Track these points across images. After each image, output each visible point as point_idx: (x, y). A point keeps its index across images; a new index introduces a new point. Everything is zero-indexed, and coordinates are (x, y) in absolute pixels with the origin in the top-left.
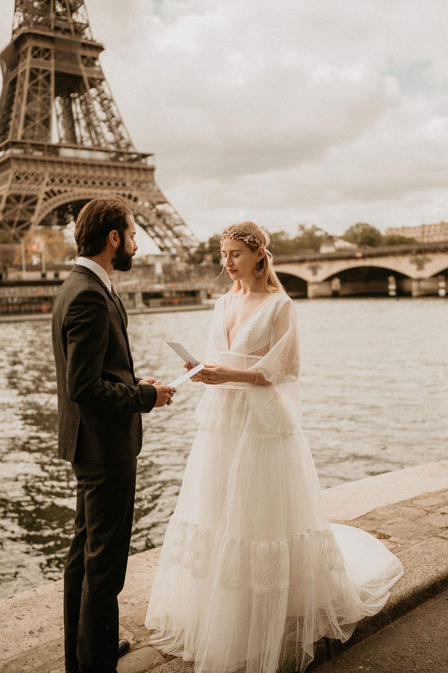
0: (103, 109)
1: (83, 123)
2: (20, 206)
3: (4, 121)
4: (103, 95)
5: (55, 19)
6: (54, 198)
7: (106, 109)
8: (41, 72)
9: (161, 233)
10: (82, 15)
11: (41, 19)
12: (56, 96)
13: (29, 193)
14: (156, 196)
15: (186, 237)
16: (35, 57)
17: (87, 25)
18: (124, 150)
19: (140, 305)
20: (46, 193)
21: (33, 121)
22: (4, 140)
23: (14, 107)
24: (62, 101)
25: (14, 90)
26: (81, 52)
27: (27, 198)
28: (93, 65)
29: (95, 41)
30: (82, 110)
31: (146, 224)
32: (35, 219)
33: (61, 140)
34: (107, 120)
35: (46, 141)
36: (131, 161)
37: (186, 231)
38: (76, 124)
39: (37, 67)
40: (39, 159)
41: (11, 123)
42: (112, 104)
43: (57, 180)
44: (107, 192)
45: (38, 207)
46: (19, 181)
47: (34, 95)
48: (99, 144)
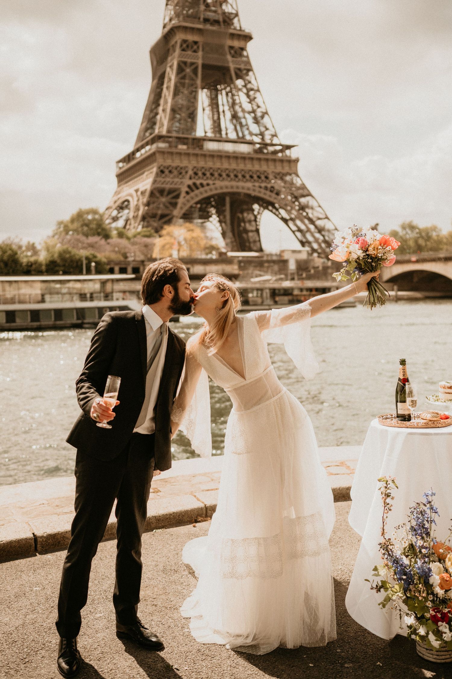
0: (248, 100)
1: (228, 115)
2: (163, 199)
3: (152, 115)
4: (249, 86)
5: (205, 10)
6: (197, 192)
7: (251, 100)
8: (188, 64)
9: (303, 227)
10: (232, 6)
11: (191, 11)
12: (203, 88)
13: (172, 186)
14: (298, 188)
15: (329, 231)
16: (183, 50)
17: (237, 15)
18: (268, 141)
19: (269, 301)
20: (189, 186)
21: (179, 114)
22: (151, 134)
23: (162, 102)
24: (209, 94)
25: (162, 84)
26: (229, 42)
27: (170, 192)
28: (241, 55)
29: (244, 31)
30: (228, 101)
31: (287, 217)
32: (176, 212)
33: (206, 133)
34: (254, 111)
35: (190, 134)
36: (275, 152)
37: (328, 225)
38: (222, 116)
39: (185, 60)
40: (183, 152)
41: (158, 117)
42: (258, 95)
43: (200, 174)
44: (249, 185)
45: (181, 201)
46: (163, 175)
47: (181, 88)
48: (244, 136)
